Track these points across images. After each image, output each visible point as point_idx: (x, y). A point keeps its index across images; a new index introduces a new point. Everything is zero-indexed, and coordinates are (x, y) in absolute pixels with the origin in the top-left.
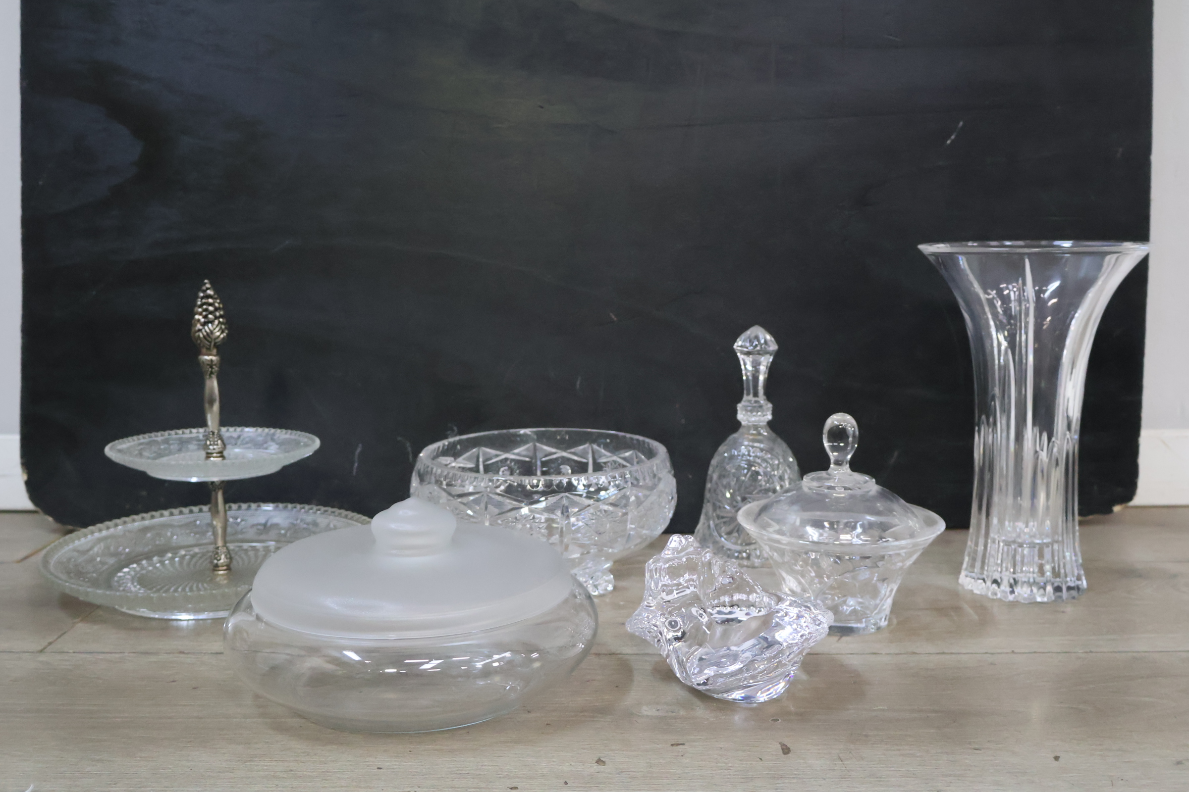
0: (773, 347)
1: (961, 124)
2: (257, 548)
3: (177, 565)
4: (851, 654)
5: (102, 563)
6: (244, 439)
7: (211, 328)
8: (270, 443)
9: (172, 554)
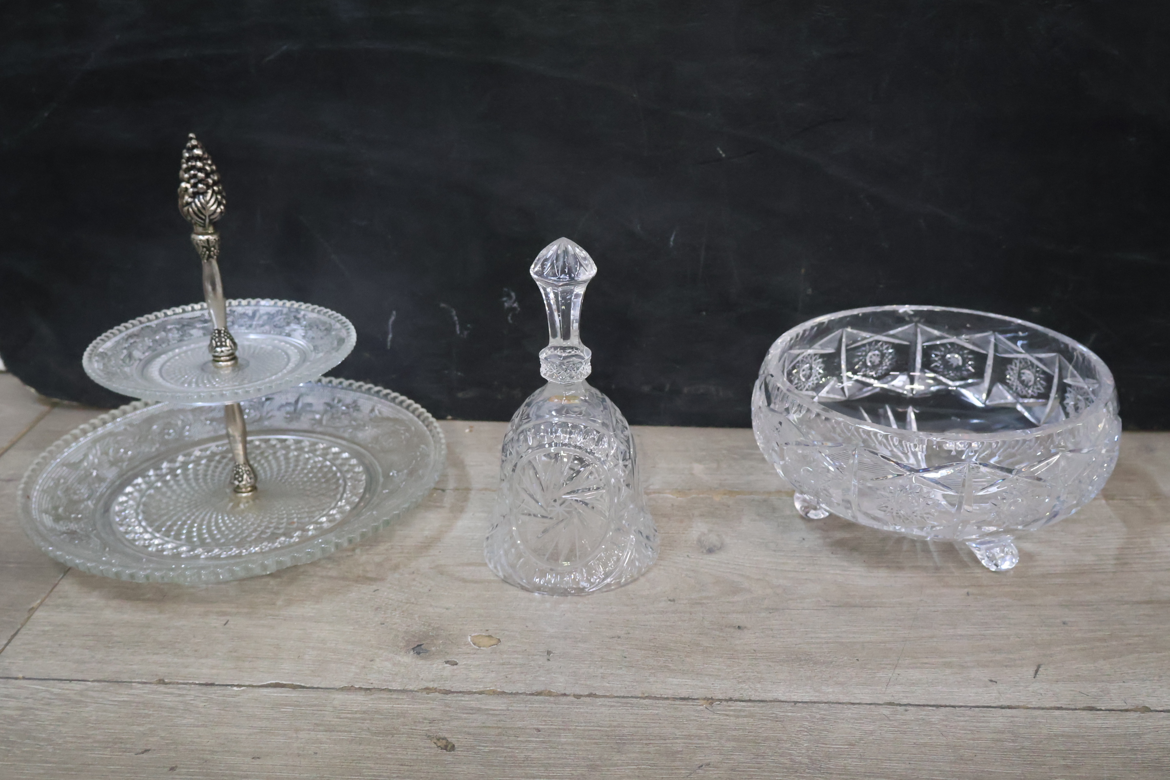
2: (288, 443)
3: (191, 474)
5: (100, 479)
6: (260, 317)
7: (202, 201)
8: (293, 326)
9: (185, 455)
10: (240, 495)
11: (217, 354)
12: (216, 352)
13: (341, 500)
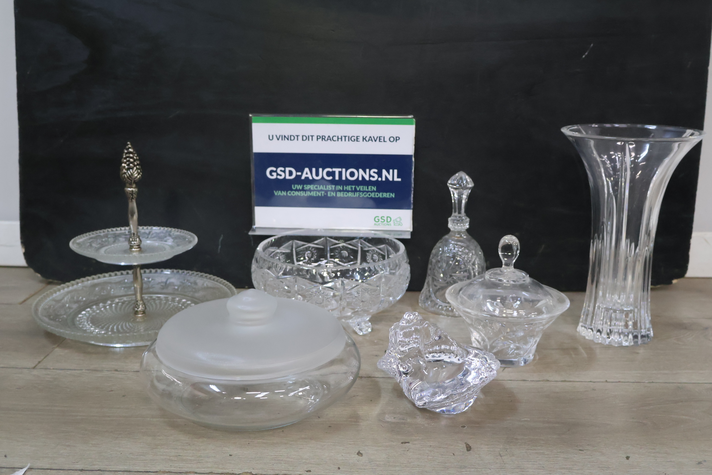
0: (471, 185)
1: (592, 45)
2: (161, 298)
3: (114, 309)
4: (511, 380)
5: (69, 308)
6: (153, 234)
7: (131, 172)
8: (168, 238)
9: (111, 301)
10: (137, 315)
11: (132, 245)
12: (132, 243)
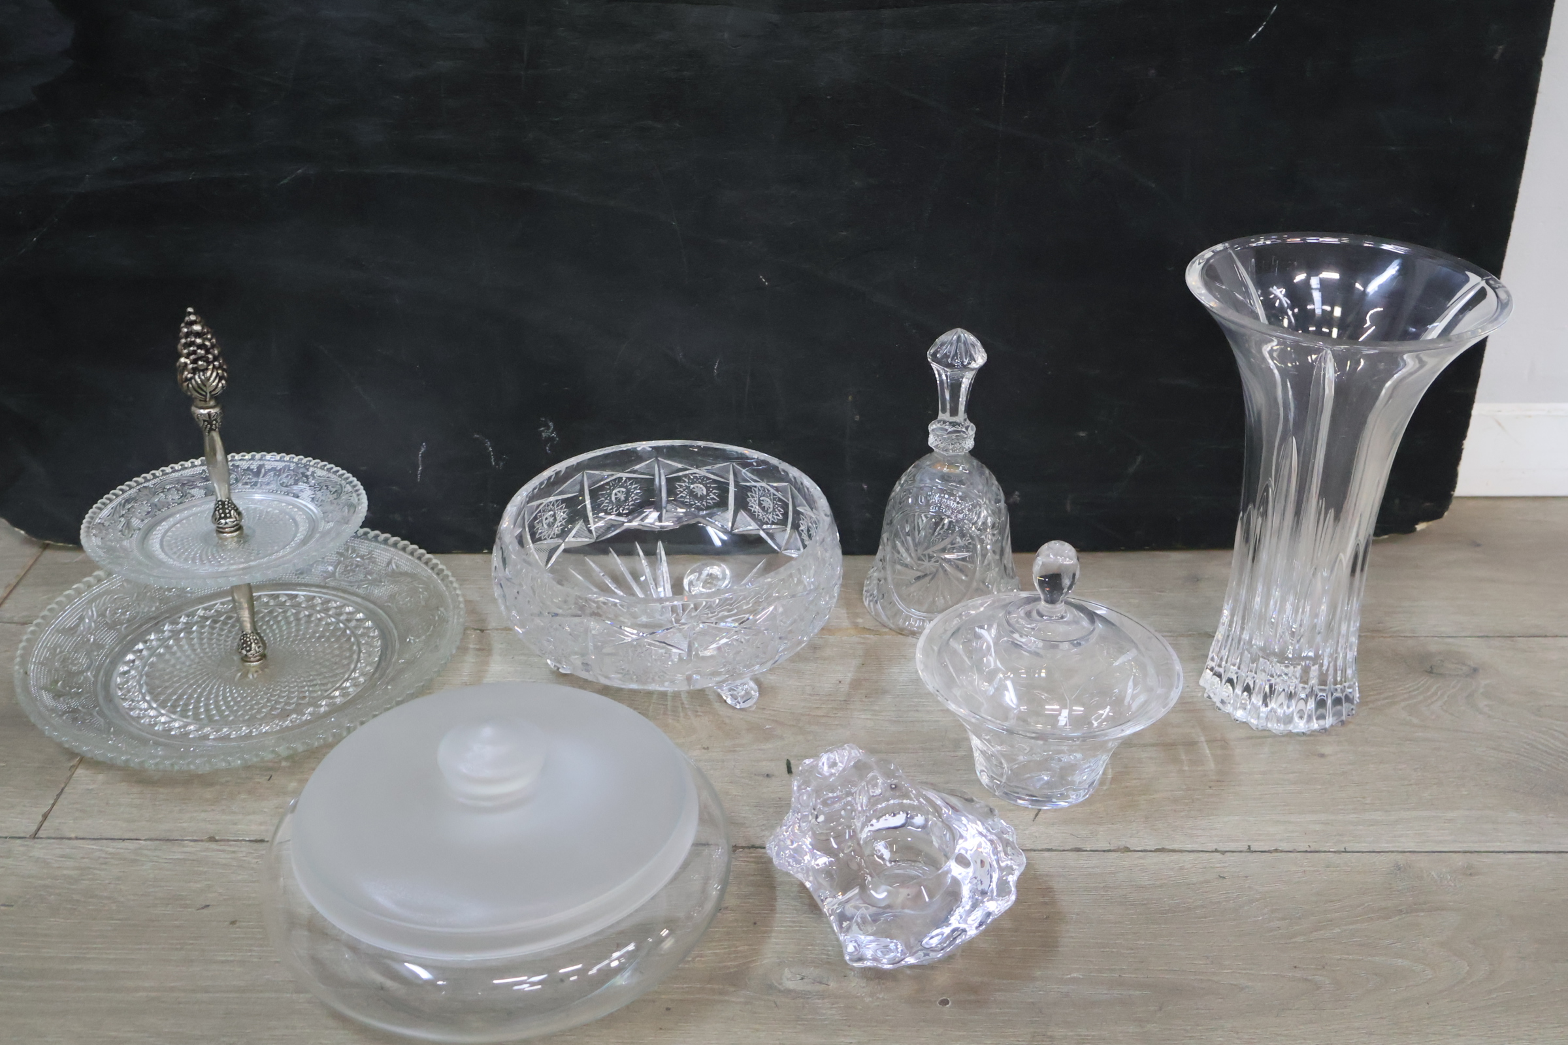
1: (1274, 9)
3: (195, 638)
6: (267, 474)
7: (203, 377)
8: (302, 485)
9: (187, 615)
10: (248, 664)
11: (221, 525)
13: (354, 670)
